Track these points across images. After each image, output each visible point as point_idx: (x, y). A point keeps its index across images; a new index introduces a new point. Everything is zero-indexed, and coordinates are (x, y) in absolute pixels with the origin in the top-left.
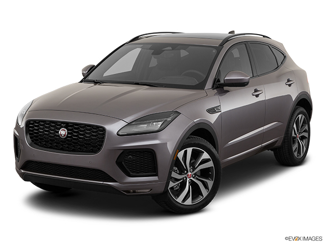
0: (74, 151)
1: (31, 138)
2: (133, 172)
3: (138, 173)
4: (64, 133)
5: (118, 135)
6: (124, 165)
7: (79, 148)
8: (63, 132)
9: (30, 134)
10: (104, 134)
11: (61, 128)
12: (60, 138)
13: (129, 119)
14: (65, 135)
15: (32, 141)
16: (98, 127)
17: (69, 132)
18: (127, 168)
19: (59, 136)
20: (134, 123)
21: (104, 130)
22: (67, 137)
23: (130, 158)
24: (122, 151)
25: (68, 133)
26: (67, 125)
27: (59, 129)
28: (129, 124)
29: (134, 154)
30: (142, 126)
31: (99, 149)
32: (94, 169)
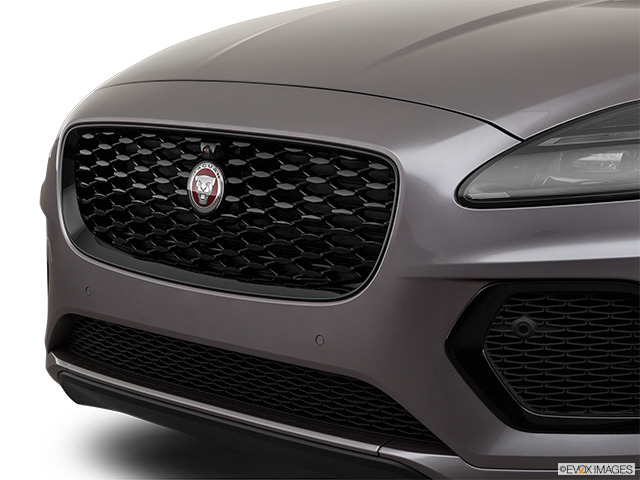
0: (252, 276)
1: (84, 209)
2: (540, 404)
3: (565, 410)
4: (209, 190)
5: (463, 200)
6: (491, 364)
7: (277, 267)
8: (206, 183)
9: (82, 193)
10: (389, 196)
11: (194, 164)
12: (194, 211)
13: (526, 122)
14: (211, 198)
15: (89, 224)
16: (363, 158)
17: (233, 181)
18: (505, 383)
19: (184, 201)
20: (551, 142)
21: (389, 172)
22: (225, 206)
23: (524, 328)
24: (479, 288)
25: (229, 189)
26: (226, 149)
27: (188, 167)
28: (527, 147)
29: (547, 309)
30: (599, 157)
31: (364, 273)
32: (340, 378)
